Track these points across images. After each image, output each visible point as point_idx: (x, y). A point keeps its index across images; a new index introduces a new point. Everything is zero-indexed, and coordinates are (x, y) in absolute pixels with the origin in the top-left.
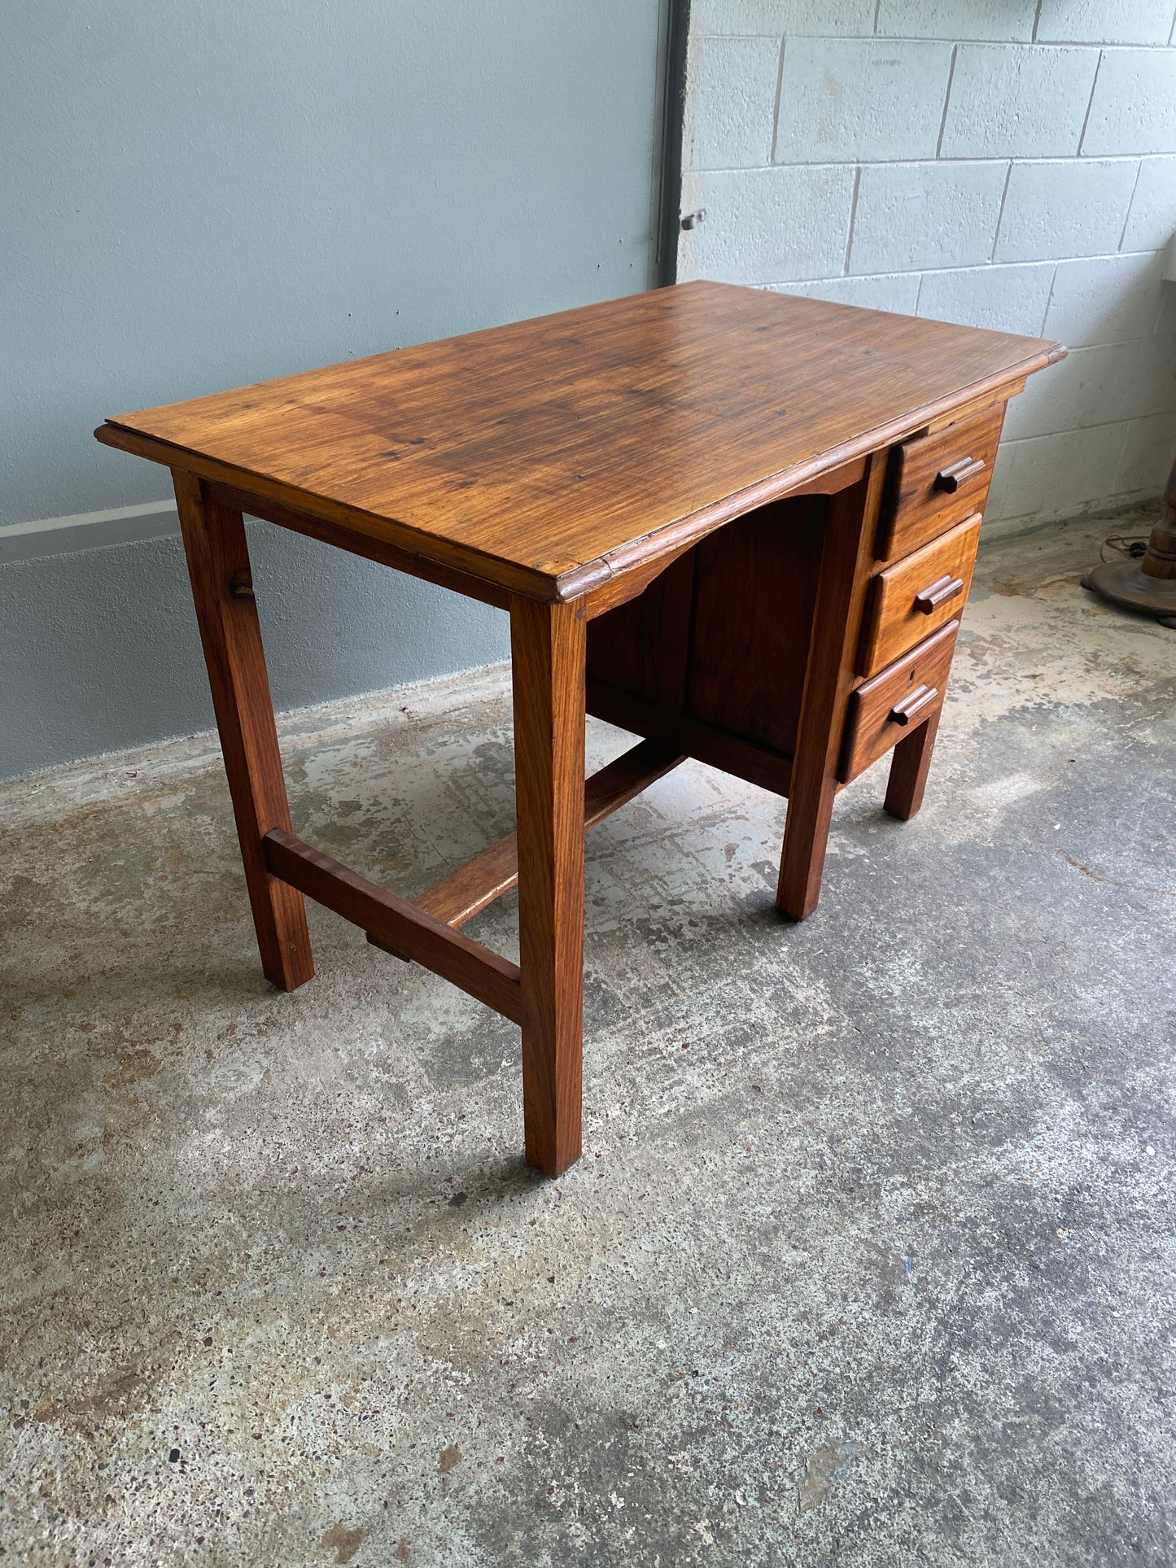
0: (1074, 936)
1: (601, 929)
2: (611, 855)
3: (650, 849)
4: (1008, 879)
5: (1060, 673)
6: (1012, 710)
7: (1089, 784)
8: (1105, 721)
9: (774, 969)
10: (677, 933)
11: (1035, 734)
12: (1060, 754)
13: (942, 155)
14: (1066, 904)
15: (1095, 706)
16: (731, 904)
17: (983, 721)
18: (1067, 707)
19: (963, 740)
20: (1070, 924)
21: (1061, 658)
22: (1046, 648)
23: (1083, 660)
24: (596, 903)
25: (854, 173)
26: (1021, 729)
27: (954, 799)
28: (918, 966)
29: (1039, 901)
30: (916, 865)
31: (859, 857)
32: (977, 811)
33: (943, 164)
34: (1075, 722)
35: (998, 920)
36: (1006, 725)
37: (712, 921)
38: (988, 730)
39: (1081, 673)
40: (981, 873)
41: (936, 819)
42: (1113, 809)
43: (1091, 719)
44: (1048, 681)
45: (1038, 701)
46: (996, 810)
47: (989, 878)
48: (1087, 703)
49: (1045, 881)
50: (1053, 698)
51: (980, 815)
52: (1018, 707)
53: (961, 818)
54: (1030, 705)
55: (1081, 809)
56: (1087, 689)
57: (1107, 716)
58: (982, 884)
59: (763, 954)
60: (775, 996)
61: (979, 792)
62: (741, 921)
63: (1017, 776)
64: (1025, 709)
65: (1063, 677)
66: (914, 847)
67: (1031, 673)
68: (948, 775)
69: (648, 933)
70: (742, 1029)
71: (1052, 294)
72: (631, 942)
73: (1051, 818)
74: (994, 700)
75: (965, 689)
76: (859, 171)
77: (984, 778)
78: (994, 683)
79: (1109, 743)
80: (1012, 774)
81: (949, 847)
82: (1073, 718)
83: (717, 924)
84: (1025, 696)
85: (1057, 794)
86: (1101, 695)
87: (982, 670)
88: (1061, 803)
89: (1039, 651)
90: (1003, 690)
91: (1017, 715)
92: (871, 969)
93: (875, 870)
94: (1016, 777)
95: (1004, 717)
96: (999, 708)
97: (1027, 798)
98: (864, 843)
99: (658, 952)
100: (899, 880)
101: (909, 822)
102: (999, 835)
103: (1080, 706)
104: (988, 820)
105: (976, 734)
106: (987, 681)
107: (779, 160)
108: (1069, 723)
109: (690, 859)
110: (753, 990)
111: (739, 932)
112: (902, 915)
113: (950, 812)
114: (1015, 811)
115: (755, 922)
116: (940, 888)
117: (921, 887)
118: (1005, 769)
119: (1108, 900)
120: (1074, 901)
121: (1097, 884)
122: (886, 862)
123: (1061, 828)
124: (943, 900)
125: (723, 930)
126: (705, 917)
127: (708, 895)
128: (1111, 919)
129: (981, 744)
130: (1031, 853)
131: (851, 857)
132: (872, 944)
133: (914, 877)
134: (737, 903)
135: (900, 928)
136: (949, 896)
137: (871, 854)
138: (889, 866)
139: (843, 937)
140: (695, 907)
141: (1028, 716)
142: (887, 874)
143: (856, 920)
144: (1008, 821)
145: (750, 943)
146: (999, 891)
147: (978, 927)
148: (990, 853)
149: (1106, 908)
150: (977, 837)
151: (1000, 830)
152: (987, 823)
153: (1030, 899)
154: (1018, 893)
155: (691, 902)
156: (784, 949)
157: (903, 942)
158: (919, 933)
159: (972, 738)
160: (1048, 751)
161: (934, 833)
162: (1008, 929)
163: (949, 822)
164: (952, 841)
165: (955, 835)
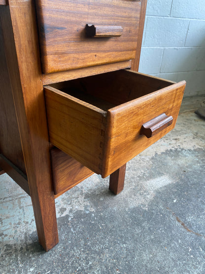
0: (173, 267)
3: (8, 203)
4: (149, 229)
5: (185, 139)
6: (167, 150)
7: (190, 182)
8: (198, 156)
11: (173, 160)
12: (181, 168)
14: (173, 245)
15: (195, 150)
16: (23, 236)
17: (156, 154)
18: (185, 150)
19: (147, 161)
20: (172, 259)
21: (186, 134)
22: (182, 130)
23: (193, 135)
26: (169, 158)
27: (138, 185)
29: (161, 242)
30: (112, 218)
31: (91, 213)
32: (145, 192)
34: (187, 156)
35: (140, 255)
36: (163, 156)
37: (8, 246)
38: (157, 158)
39: (191, 139)
40: (139, 224)
41: (128, 195)
42: (198, 193)
43: (193, 155)
44: (180, 141)
45: (176, 148)
46: (152, 192)
47: (141, 227)
48: (192, 149)
49: (165, 230)
50: (181, 147)
51: (146, 194)
52: (169, 149)
53: (138, 194)
54: (173, 149)
55: (185, 193)
56: (193, 144)
57: (199, 154)
58: (138, 231)
61: (148, 183)
62: (22, 248)
63: (164, 176)
64: (171, 150)
65: (185, 140)
66: (115, 209)
67: (175, 138)
68: (139, 174)
71: (188, 29)
73: (173, 196)
74: (162, 147)
77: (151, 176)
78: (163, 141)
79: (198, 165)
80: (162, 175)
81: (129, 209)
82: (187, 155)
83: (10, 249)
84: (172, 146)
86: (197, 146)
88: (178, 189)
89: (179, 131)
90: (165, 143)
91: (168, 153)
93: (95, 220)
94: (162, 177)
95: (163, 153)
96: (163, 150)
97: (165, 186)
98: (95, 205)
100: (101, 226)
101: (117, 196)
102: (151, 204)
103: (190, 150)
104: (148, 196)
105: (153, 158)
108: (186, 156)
109: (21, 210)
111: (16, 256)
112: (97, 248)
113: (134, 192)
114: (160, 193)
115: (27, 250)
116: (119, 233)
117: (111, 231)
118: (160, 173)
119: (192, 244)
120: (176, 243)
121: (188, 233)
122: (101, 216)
123: (176, 202)
124: (118, 240)
125: (10, 254)
126: (7, 245)
127: (16, 231)
128: (192, 256)
129: (153, 163)
130: (162, 214)
131: (87, 212)
132: (75, 268)
133: (110, 226)
134: (26, 238)
135: (93, 258)
136: (121, 237)
137: (97, 212)
138: (101, 218)
139: (64, 262)
140: (6, 239)
141: (172, 153)
142: (99, 223)
143: (74, 250)
144: (156, 197)
145: (18, 264)
146: (144, 236)
147: (129, 258)
148: (145, 214)
149: (190, 249)
150: (142, 204)
151: (152, 201)
152: (147, 198)
153: (157, 241)
154: (152, 237)
155: (6, 235)
156: (32, 270)
157: (91, 268)
158: (100, 261)
159: (150, 160)
160: (176, 167)
161: (126, 202)
162: (143, 260)
163: (133, 196)
164: (132, 206)
165: (134, 203)
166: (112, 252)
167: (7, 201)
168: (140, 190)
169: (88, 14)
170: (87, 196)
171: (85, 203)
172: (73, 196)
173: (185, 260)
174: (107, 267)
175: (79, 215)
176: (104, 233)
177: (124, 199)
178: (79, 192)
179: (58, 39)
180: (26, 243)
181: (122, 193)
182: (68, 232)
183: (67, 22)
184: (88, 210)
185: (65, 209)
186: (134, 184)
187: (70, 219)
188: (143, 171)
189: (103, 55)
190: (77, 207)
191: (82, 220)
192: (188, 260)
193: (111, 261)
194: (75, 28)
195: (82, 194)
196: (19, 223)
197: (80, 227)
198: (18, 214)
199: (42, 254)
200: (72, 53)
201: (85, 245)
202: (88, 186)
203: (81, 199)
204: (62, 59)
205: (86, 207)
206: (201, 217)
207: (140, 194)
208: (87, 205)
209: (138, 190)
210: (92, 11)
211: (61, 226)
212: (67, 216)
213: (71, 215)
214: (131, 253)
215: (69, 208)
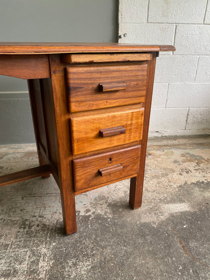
0: (159, 276)
1: (13, 219)
2: (41, 197)
4: (151, 242)
6: (199, 182)
7: (208, 213)
9: (44, 250)
10: (30, 227)
11: (200, 191)
12: (205, 200)
13: (205, 23)
14: (166, 260)
16: (55, 222)
17: (186, 183)
19: (174, 188)
20: (161, 270)
24: (21, 210)
25: (175, 26)
26: (197, 189)
27: (156, 206)
28: (89, 267)
29: (156, 255)
30: (123, 226)
31: (108, 218)
32: (160, 212)
33: (206, 25)
35: (135, 258)
36: (192, 186)
38: (185, 186)
40: (143, 236)
41: (144, 211)
46: (167, 214)
47: (145, 238)
49: (165, 247)
51: (160, 214)
52: (201, 181)
53: (153, 213)
54: (206, 181)
55: (199, 222)
58: (140, 241)
59: (46, 243)
60: (33, 262)
61: (166, 206)
62: (52, 229)
63: (184, 204)
64: (203, 182)
66: (128, 220)
68: (161, 197)
69: (24, 224)
70: (11, 271)
72: (16, 226)
73: (185, 222)
74: (194, 178)
75: (187, 172)
76: (176, 26)
77: (173, 201)
78: (198, 173)
80: (182, 203)
81: (140, 223)
83: (45, 227)
84: (206, 178)
85: (193, 214)
87: (197, 168)
88: (193, 218)
90: (199, 175)
91: (198, 184)
92: (73, 262)
93: (109, 224)
95: (193, 183)
96: (194, 181)
97: (182, 212)
98: (114, 213)
99: (19, 232)
100: (112, 229)
102: (161, 224)
104: (161, 217)
105: (180, 186)
106: (195, 171)
107: (149, 22)
110: (29, 257)
111: (47, 233)
112: (103, 244)
113: (150, 211)
114: (173, 216)
115: (55, 231)
116: (124, 237)
117: (118, 235)
118: (182, 200)
119: (184, 264)
120: (170, 259)
121: (185, 255)
122: (115, 222)
123: (186, 227)
124: (121, 242)
125: (44, 230)
126: (44, 224)
127: (52, 217)
128: (180, 273)
129: (179, 190)
130: (168, 234)
131: (105, 217)
132: (83, 252)
133: (119, 231)
134: (57, 223)
135: (97, 249)
136: (125, 241)
137: (113, 218)
138: (115, 224)
139: (76, 246)
140: (44, 220)
141: (202, 185)
142: (111, 226)
143: (86, 240)
144: (168, 219)
145: (47, 238)
146: (144, 246)
147: (124, 258)
148: (153, 229)
149: (181, 268)
150: (153, 222)
151: (163, 222)
152: (160, 218)
153: (154, 253)
154: (151, 249)
155: (45, 218)
156: (54, 244)
157: (93, 255)
158: (102, 253)
159: (178, 187)
160: (201, 198)
161: (139, 216)
162: (135, 263)
163: (148, 214)
164: (143, 221)
165: (146, 219)
166: (113, 249)
167: (52, 196)
168: (157, 210)
169: (100, 78)
170: (110, 205)
171: (106, 210)
172: (99, 202)
173: (172, 274)
174: (105, 259)
175: (98, 217)
176: (113, 235)
177: (139, 215)
178: (104, 201)
179: (79, 93)
180: (55, 226)
181: (139, 209)
182: (86, 227)
183: (85, 84)
184: (106, 215)
185: (90, 211)
186: (153, 205)
187: (91, 218)
188: (166, 195)
189: (113, 101)
190: (99, 211)
191: (100, 221)
192: (174, 275)
193: (110, 255)
194: (91, 87)
195: (106, 203)
196: (55, 213)
197: (96, 226)
198: (57, 206)
199: (64, 236)
200: (89, 101)
201: (95, 239)
202: (113, 197)
203: (105, 206)
204: (81, 105)
205: (106, 213)
206: (205, 246)
207: (155, 214)
208: (107, 212)
209: (155, 210)
210: (103, 76)
211: (83, 222)
212: (90, 216)
213: (93, 216)
214: (128, 255)
215: (93, 210)
